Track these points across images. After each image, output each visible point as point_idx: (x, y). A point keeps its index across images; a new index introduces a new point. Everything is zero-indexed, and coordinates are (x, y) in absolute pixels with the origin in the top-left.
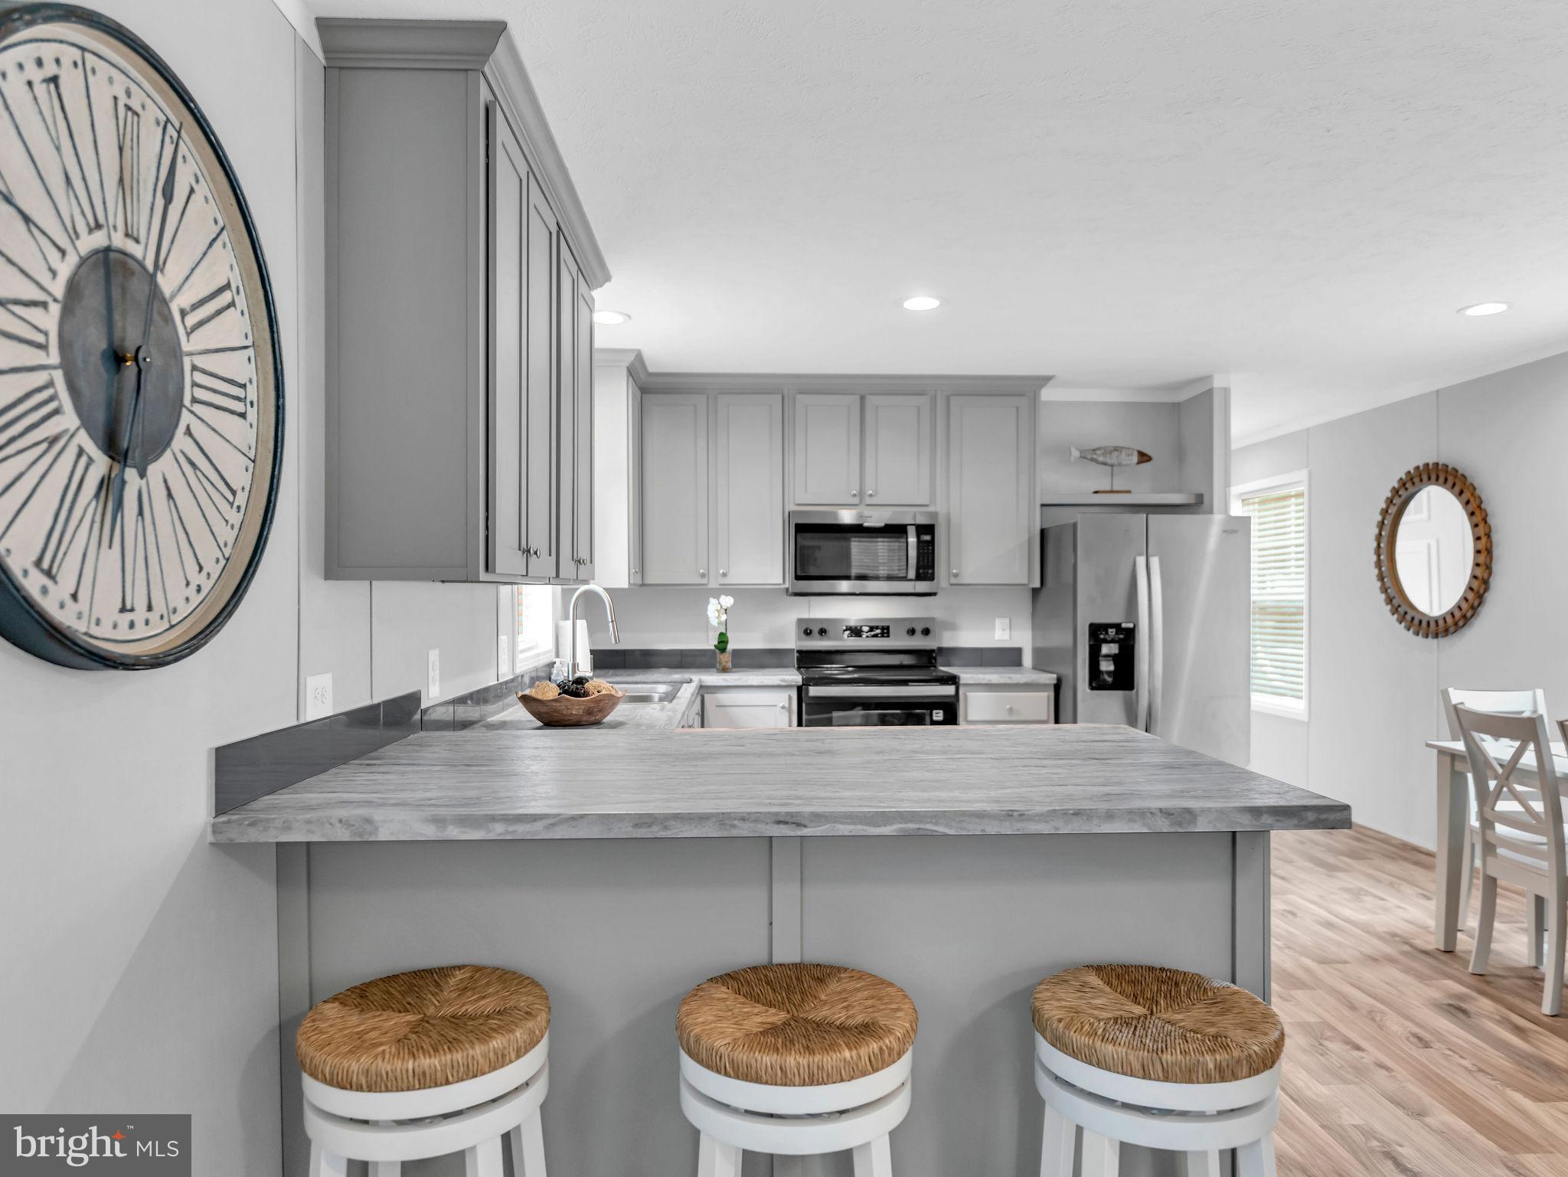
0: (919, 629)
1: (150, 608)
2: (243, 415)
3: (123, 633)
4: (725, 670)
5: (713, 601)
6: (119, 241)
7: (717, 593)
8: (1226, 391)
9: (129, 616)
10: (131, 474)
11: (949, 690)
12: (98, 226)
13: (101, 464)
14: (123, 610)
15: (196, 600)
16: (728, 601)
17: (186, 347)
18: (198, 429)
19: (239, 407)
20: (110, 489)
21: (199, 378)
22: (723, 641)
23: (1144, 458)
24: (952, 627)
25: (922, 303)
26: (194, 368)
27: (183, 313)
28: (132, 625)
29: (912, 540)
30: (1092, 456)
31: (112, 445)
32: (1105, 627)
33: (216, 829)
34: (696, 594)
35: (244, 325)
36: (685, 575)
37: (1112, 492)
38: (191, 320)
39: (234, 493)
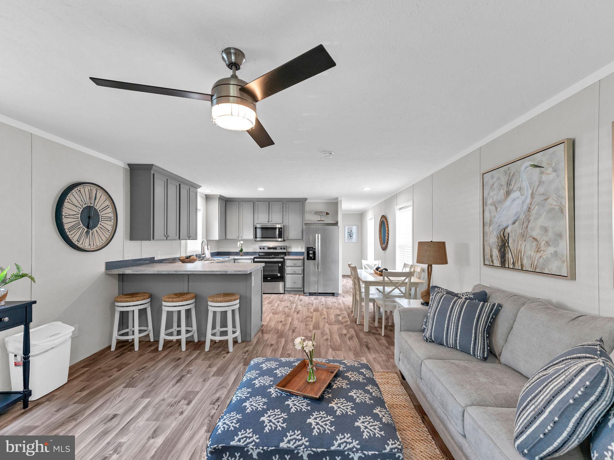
0: (283, 248)
1: (93, 245)
2: (111, 221)
3: (89, 248)
4: (241, 256)
5: (239, 242)
6: (89, 205)
7: (240, 241)
8: (341, 201)
9: (90, 246)
10: (90, 230)
11: (282, 260)
12: (86, 204)
13: (86, 229)
14: (89, 245)
15: (101, 244)
16: (242, 242)
17: (100, 214)
18: (102, 224)
19: (110, 220)
20: (87, 233)
21: (102, 217)
22: (241, 250)
23: (327, 214)
24: (290, 247)
25: (261, 189)
26: (101, 216)
27: (100, 210)
28: (91, 247)
29: (277, 230)
30: (317, 213)
31: (88, 228)
32: (310, 248)
33: (106, 272)
34: (236, 241)
35: (111, 209)
36: (234, 237)
37: (321, 221)
38: (101, 211)
39: (109, 231)
